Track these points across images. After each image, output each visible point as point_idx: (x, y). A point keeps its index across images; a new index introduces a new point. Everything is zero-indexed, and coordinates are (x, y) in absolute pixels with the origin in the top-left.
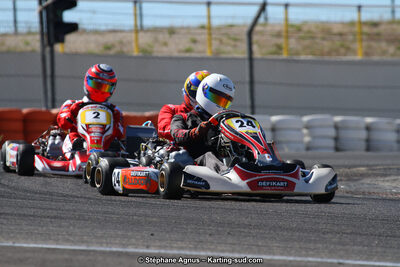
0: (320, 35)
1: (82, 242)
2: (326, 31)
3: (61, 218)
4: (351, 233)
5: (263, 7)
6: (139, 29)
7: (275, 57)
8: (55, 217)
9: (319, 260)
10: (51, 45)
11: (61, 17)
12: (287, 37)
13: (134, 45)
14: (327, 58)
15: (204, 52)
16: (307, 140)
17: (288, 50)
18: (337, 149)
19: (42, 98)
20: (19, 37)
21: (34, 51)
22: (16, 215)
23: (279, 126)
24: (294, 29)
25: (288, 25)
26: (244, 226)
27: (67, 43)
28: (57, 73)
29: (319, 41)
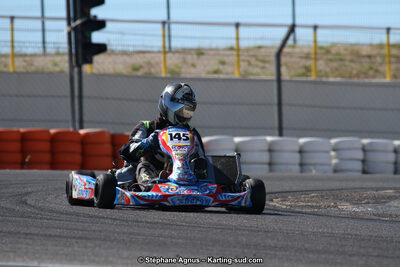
0: (348, 58)
3: (86, 238)
4: (378, 256)
5: (292, 29)
6: (167, 50)
7: (304, 79)
8: (81, 238)
10: (79, 66)
11: (90, 38)
12: (316, 59)
13: (162, 66)
14: (355, 80)
15: (233, 73)
16: (334, 161)
17: (317, 72)
18: (364, 172)
19: (70, 118)
20: (48, 58)
21: (62, 72)
22: (42, 235)
23: (305, 149)
24: (323, 51)
25: (317, 47)
26: (271, 248)
27: (96, 64)
28: (85, 94)
29: (347, 63)
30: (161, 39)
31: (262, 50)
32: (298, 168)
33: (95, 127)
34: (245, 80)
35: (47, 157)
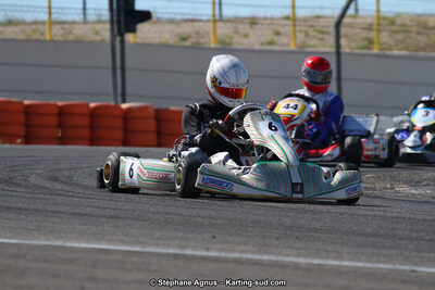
0: (414, 29)
1: (139, 243)
3: (119, 218)
6: (218, 19)
7: (366, 51)
8: (112, 217)
9: (391, 267)
10: (122, 35)
11: (133, 5)
12: (379, 31)
13: (212, 38)
14: (421, 54)
15: (288, 44)
17: (379, 44)
19: (111, 92)
20: (89, 26)
21: (103, 41)
22: (70, 214)
24: (386, 22)
25: (379, 18)
26: (315, 230)
27: (139, 33)
28: (128, 65)
29: (413, 35)
30: (211, 6)
31: (321, 20)
33: (138, 101)
34: (301, 52)
35: (86, 133)
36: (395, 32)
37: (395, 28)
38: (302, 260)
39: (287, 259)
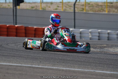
0: (95, 6)
1: (20, 63)
2: (97, 5)
3: (15, 56)
4: (99, 63)
7: (82, 12)
8: (13, 56)
9: (88, 70)
10: (16, 6)
12: (86, 6)
13: (40, 7)
14: (97, 13)
15: (61, 10)
16: (90, 36)
17: (86, 10)
18: (99, 39)
19: (13, 22)
20: (7, 4)
21: (11, 8)
22: (1, 55)
23: (82, 32)
24: (87, 4)
25: (86, 2)
26: (68, 60)
27: (20, 6)
28: (17, 15)
29: (95, 7)
31: (70, 3)
32: (79, 38)
34: (64, 12)
35: (6, 33)
36: (90, 7)
37: (90, 5)
38: (64, 68)
39: (60, 68)
